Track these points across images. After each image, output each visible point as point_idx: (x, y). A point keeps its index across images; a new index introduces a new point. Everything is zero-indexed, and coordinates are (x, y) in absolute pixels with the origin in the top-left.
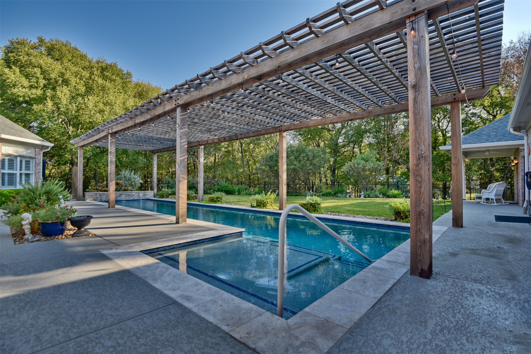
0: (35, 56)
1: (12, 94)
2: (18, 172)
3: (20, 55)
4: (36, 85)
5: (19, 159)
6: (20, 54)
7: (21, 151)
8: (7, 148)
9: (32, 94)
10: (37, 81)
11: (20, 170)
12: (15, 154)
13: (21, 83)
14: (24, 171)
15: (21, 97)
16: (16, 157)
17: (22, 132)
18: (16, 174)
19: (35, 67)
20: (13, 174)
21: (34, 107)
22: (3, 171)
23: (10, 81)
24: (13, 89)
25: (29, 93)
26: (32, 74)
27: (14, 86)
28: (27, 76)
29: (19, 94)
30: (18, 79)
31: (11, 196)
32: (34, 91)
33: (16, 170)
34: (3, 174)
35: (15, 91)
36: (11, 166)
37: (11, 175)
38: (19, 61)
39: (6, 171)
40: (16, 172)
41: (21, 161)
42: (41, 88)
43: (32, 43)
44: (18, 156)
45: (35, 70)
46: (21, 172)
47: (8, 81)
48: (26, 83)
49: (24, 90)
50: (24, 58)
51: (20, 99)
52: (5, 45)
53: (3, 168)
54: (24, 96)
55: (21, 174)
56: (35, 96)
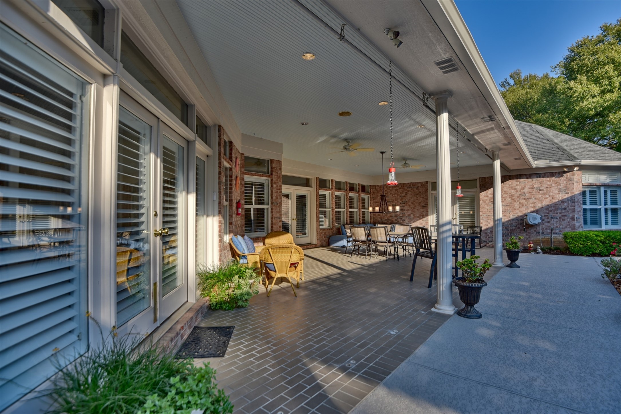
0: (604, 51)
1: (582, 110)
2: (602, 207)
3: (584, 59)
4: (609, 87)
5: (602, 189)
6: (584, 57)
7: (604, 179)
8: (587, 176)
9: (605, 101)
10: (610, 82)
11: (605, 205)
12: (598, 183)
13: (590, 92)
14: (609, 206)
15: (591, 110)
16: (599, 187)
17: (603, 153)
18: (600, 209)
19: (605, 64)
20: (596, 210)
21: (612, 117)
22: (584, 207)
23: (577, 94)
24: (581, 103)
25: (601, 101)
26: (602, 76)
27: (582, 99)
28: (596, 81)
29: (590, 106)
30: (585, 89)
31: (598, 241)
32: (608, 96)
33: (600, 205)
34: (585, 210)
35: (584, 104)
36: (593, 201)
37: (595, 212)
38: (584, 67)
39: (588, 206)
40: (599, 207)
41: (605, 192)
42: (617, 89)
43: (595, 37)
44: (602, 186)
45: (606, 68)
46: (606, 207)
47: (575, 96)
48: (595, 89)
49: (595, 100)
50: (588, 61)
51: (590, 112)
52: (564, 57)
53: (584, 203)
54: (595, 108)
55: (606, 209)
56: (610, 102)
